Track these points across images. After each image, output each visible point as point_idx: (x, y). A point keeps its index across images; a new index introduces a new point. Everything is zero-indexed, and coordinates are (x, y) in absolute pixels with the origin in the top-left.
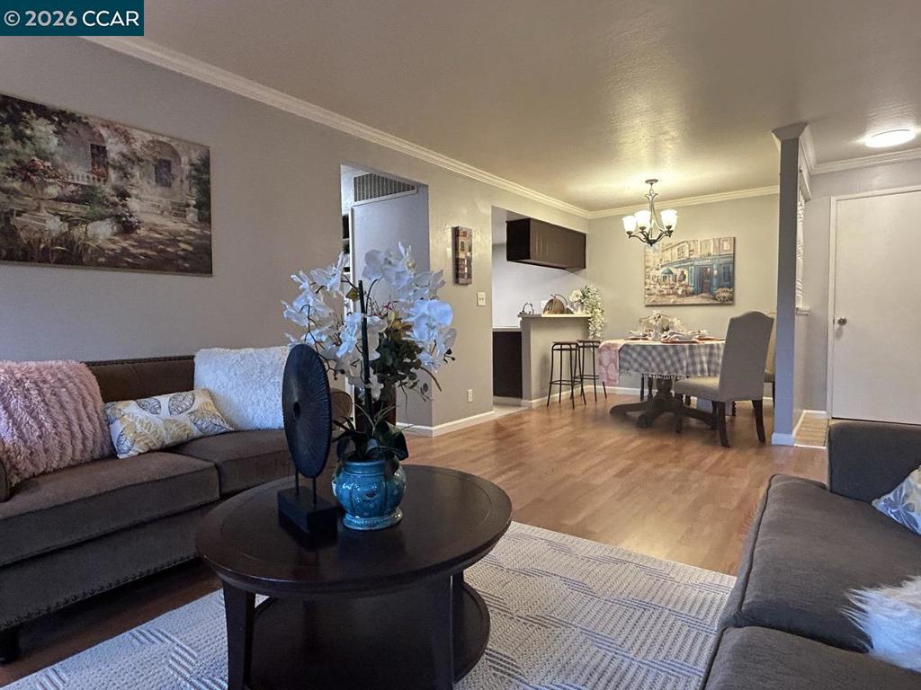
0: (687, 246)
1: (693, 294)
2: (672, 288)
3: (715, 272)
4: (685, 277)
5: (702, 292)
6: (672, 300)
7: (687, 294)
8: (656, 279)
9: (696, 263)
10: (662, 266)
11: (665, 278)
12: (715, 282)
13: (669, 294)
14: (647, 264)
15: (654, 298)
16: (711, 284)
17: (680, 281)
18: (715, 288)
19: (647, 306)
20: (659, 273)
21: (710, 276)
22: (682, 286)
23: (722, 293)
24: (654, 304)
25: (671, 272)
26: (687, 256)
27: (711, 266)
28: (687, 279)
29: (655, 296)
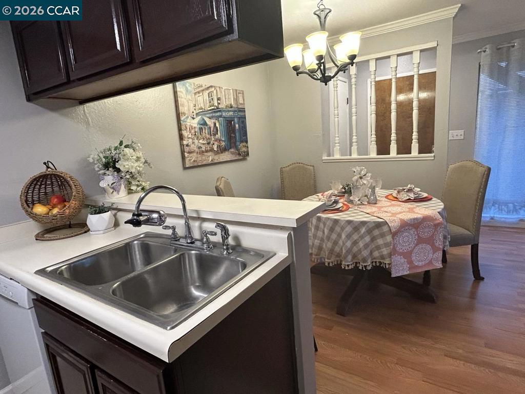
0: (215, 92)
2: (208, 143)
3: (237, 126)
4: (217, 129)
5: (231, 148)
6: (210, 157)
7: (222, 150)
8: (193, 131)
9: (224, 114)
10: (197, 114)
11: (201, 129)
12: (238, 135)
14: (182, 110)
16: (235, 138)
17: (215, 135)
18: (238, 143)
21: (234, 130)
22: (216, 140)
23: (243, 148)
25: (205, 124)
26: (217, 105)
27: (234, 119)
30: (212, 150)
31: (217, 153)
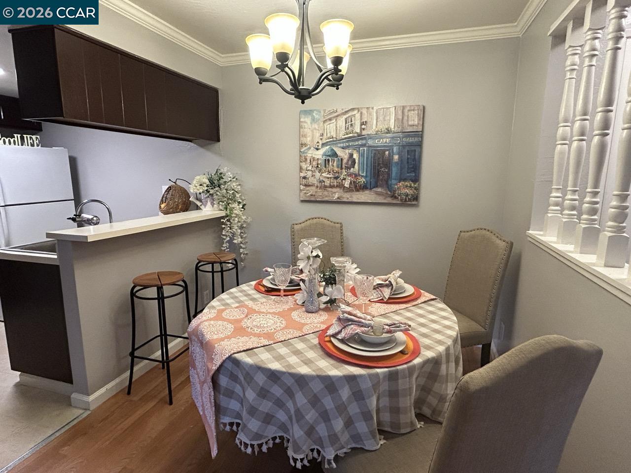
0: (358, 116)
1: (364, 188)
2: (336, 178)
3: (396, 157)
4: (354, 162)
5: (376, 186)
6: (337, 194)
7: (357, 187)
8: (315, 163)
9: (370, 142)
10: (323, 145)
11: (327, 162)
12: (395, 170)
13: (331, 187)
14: (304, 140)
15: (312, 190)
16: (389, 174)
17: (348, 168)
18: (394, 182)
19: (303, 201)
20: (319, 154)
21: (388, 163)
22: (350, 175)
23: (404, 189)
24: (313, 199)
25: (335, 155)
26: (358, 131)
27: (390, 148)
28: (356, 166)
29: (314, 188)
30: (341, 186)
31: (349, 190)
